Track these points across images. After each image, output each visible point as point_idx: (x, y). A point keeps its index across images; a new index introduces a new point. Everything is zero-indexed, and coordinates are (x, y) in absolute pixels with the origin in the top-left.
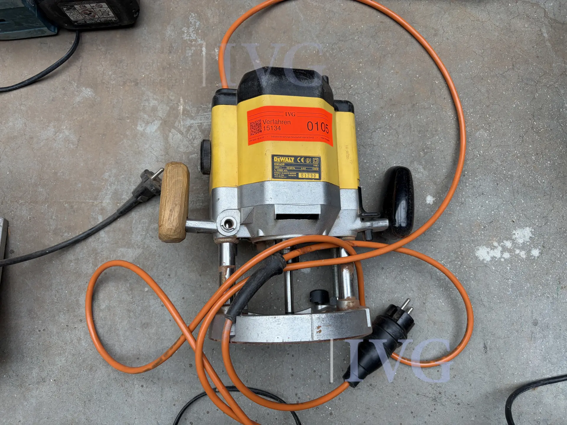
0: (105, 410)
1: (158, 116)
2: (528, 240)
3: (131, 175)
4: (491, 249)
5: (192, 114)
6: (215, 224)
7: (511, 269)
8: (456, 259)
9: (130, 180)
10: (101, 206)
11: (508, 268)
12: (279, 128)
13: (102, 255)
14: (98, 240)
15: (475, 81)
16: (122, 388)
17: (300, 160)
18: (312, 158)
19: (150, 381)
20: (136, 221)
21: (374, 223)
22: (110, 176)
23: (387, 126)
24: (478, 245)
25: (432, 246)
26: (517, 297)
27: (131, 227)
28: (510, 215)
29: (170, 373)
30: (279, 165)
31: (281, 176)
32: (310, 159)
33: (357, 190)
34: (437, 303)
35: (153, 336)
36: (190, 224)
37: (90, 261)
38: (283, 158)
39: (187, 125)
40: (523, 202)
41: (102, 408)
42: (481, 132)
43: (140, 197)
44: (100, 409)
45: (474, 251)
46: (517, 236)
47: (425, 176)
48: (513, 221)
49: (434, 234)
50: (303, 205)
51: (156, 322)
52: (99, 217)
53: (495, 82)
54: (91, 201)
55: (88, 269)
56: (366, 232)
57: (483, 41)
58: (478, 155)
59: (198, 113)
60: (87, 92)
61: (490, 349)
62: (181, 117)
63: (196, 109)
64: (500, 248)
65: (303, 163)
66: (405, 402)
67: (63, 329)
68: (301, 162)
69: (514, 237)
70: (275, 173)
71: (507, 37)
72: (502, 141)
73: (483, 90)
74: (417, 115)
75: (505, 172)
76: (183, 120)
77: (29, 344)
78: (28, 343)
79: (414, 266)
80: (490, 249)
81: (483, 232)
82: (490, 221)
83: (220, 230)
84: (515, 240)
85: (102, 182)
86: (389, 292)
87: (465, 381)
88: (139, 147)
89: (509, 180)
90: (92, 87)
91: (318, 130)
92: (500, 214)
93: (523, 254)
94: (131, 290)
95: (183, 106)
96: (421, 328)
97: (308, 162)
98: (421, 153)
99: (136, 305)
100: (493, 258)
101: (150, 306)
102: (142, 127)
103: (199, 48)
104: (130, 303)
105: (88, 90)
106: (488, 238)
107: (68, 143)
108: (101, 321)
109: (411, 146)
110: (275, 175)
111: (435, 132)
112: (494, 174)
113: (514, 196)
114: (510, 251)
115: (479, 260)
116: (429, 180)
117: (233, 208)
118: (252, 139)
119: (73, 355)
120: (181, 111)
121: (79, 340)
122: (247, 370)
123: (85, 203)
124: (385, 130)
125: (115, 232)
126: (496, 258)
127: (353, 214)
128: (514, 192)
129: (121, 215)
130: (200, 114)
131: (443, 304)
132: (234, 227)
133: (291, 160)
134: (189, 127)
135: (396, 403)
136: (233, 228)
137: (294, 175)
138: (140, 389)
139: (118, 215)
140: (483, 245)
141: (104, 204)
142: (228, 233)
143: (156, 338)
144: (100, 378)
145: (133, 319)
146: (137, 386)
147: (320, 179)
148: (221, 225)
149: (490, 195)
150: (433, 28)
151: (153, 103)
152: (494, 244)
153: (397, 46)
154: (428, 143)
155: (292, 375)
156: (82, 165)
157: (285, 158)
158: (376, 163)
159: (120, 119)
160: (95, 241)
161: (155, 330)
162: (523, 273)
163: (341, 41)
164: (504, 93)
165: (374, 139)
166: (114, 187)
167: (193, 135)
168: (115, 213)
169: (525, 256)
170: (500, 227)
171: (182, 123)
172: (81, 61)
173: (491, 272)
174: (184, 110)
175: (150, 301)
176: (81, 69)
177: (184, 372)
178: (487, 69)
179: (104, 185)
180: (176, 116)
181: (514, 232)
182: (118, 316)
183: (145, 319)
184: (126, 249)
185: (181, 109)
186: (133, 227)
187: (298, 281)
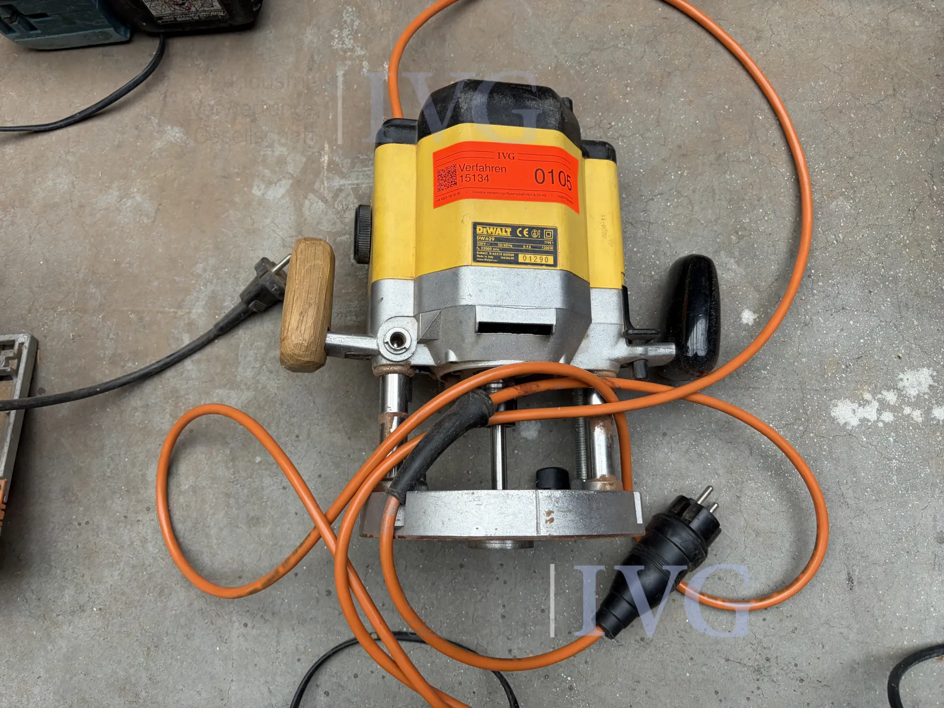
0: (182, 663)
1: (287, 173)
2: (927, 390)
3: (239, 268)
4: (860, 405)
5: (343, 170)
6: (375, 341)
7: (897, 442)
8: (796, 420)
9: (238, 276)
10: (189, 318)
11: (891, 439)
12: (486, 179)
13: (186, 399)
14: (182, 375)
15: (828, 115)
16: (212, 627)
17: (521, 232)
18: (542, 229)
19: (259, 616)
20: (245, 344)
21: (650, 348)
22: (205, 270)
23: (673, 191)
24: (836, 399)
25: (752, 397)
26: (907, 492)
27: (237, 355)
28: (894, 345)
29: (293, 605)
30: (485, 240)
31: (487, 258)
32: (539, 231)
33: (621, 292)
34: (761, 498)
35: (265, 540)
36: (332, 340)
37: (167, 410)
38: (492, 229)
39: (334, 186)
40: (916, 323)
41: (177, 660)
42: (841, 201)
43: (253, 302)
44: (174, 663)
45: (828, 407)
46: (906, 383)
47: (739, 275)
48: (899, 357)
49: (756, 377)
50: (526, 308)
51: (272, 516)
52: (183, 338)
53: (863, 119)
54: (171, 310)
55: (162, 423)
56: (635, 363)
57: (841, 49)
58: (835, 242)
59: (354, 168)
60: (174, 134)
61: (860, 583)
62: (325, 175)
63: (350, 161)
64: (876, 404)
65: (526, 237)
66: (703, 672)
67: (118, 523)
68: (523, 236)
69: (900, 385)
70: (478, 253)
71: (883, 43)
72: (877, 218)
73: (843, 131)
74: (725, 173)
75: (883, 270)
76: (328, 178)
77: (61, 546)
78: (60, 544)
79: (721, 431)
80: (857, 405)
81: (844, 375)
82: (857, 356)
83: (383, 351)
84: (902, 391)
85: (193, 279)
86: (676, 476)
87: (813, 639)
88: (254, 223)
89: (890, 286)
90: (182, 126)
91: (553, 183)
92: (874, 343)
93: (917, 415)
94: (233, 460)
95: (328, 157)
96: (732, 541)
97: (536, 236)
98: (732, 237)
99: (240, 486)
100: (864, 420)
101: (263, 488)
102: (260, 190)
103: (357, 61)
104: (229, 482)
105: (176, 130)
106: (853, 385)
107: (140, 216)
108: (181, 510)
109: (715, 225)
110: (478, 256)
111: (756, 202)
112: (863, 275)
113: (900, 313)
114: (893, 409)
115: (838, 423)
116: (747, 283)
117: (406, 315)
118: (440, 197)
119: (134, 567)
120: (326, 164)
121: (144, 541)
122: (425, 605)
123: (162, 312)
124: (670, 198)
125: (209, 361)
126: (869, 421)
127: (613, 331)
128: (900, 307)
129: (221, 333)
130: (355, 169)
131: (773, 500)
132: (407, 345)
133: (506, 232)
134: (337, 190)
135: (688, 675)
136: (405, 348)
137: (510, 257)
138: (241, 630)
139: (216, 332)
140: (845, 399)
141: (194, 316)
142: (396, 356)
143: (271, 543)
144: (176, 608)
145: (234, 509)
146: (237, 624)
147: (555, 265)
148: (385, 341)
149: (857, 310)
150: (753, 28)
151: (280, 150)
152: (864, 396)
153: (691, 57)
154: (745, 220)
155: (503, 617)
156: (160, 250)
157: (495, 229)
158: (654, 253)
159: (225, 177)
160: (176, 376)
161: (270, 530)
162: (917, 449)
163: (595, 49)
164: (879, 136)
165: (650, 212)
166: (210, 288)
167: (344, 203)
168: (210, 331)
169: (921, 419)
170: (875, 366)
171: (326, 184)
172: (166, 84)
173: (860, 446)
174: (331, 162)
175: (263, 480)
176: (165, 97)
177: (318, 603)
178: (848, 96)
179: (194, 284)
180: (317, 173)
181: (901, 376)
182: (209, 504)
183: (254, 510)
184: (227, 391)
185: (326, 161)
186: (240, 354)
187: (516, 452)
